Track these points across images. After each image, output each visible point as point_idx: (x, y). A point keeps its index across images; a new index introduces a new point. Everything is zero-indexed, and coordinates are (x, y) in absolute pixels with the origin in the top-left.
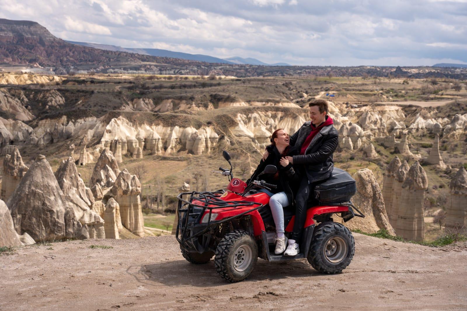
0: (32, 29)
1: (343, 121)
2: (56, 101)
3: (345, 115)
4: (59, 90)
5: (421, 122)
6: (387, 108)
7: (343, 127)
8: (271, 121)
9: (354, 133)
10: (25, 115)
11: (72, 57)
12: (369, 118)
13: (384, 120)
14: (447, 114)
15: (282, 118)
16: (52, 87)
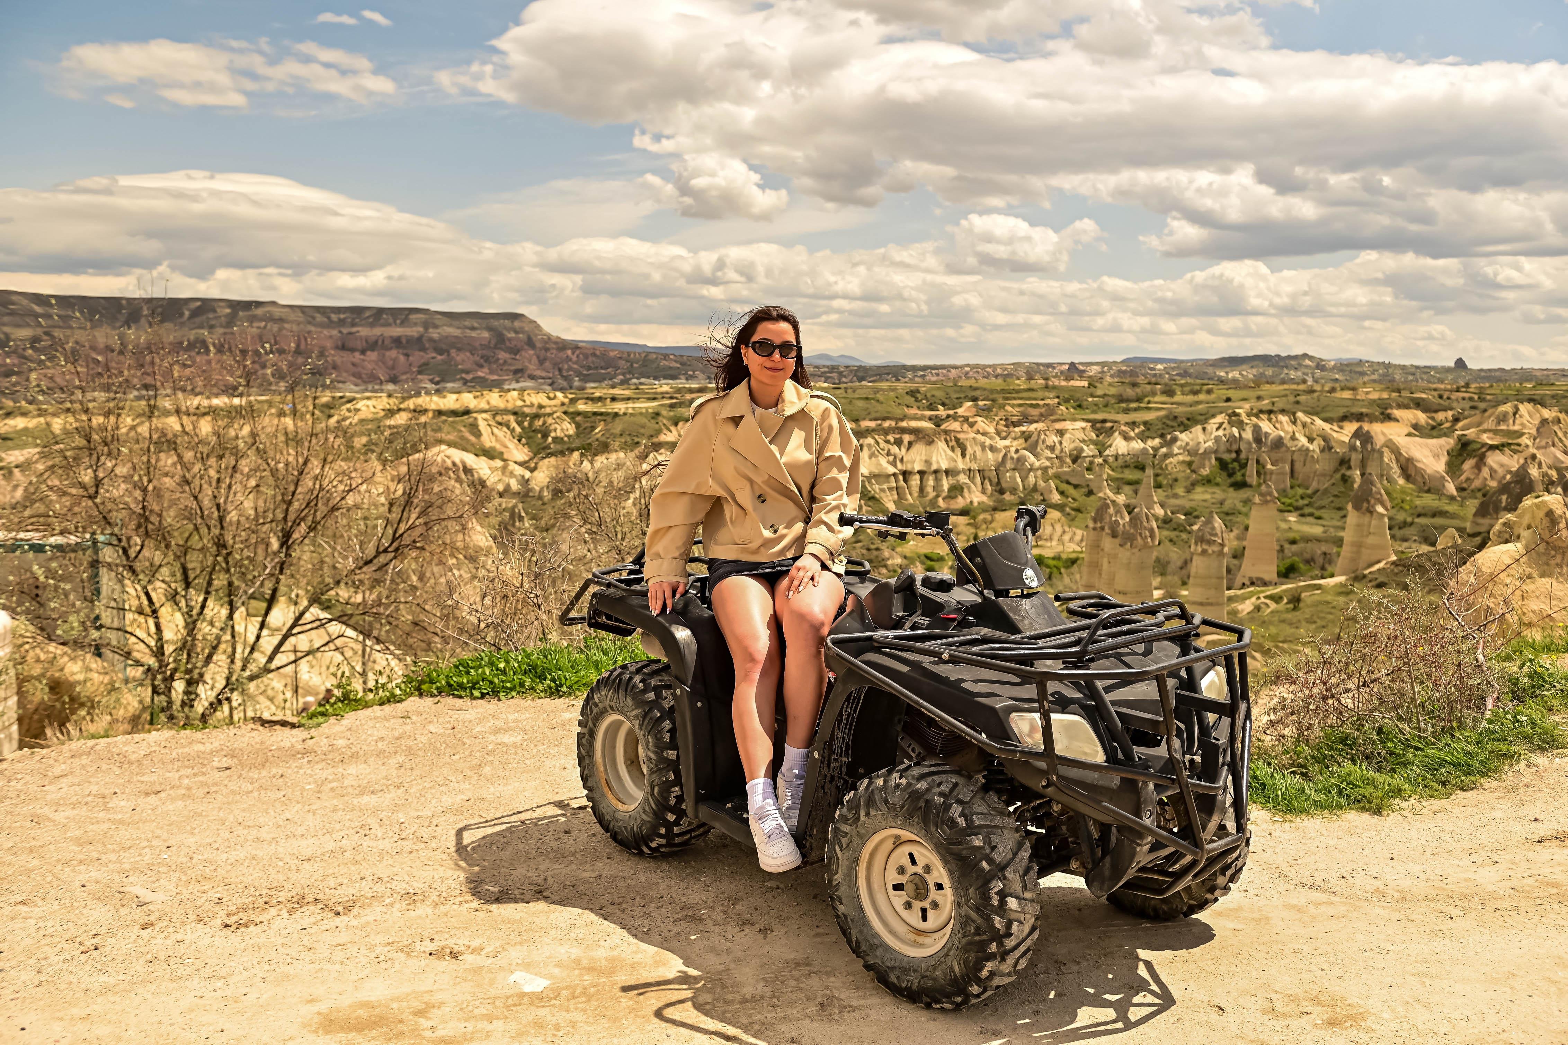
0: (517, 324)
1: (1006, 447)
2: (562, 430)
3: (1005, 438)
4: (565, 413)
5: (1119, 446)
6: (1068, 425)
7: (1005, 455)
8: (895, 449)
9: (1023, 464)
10: (518, 453)
11: (575, 363)
12: (1044, 441)
13: (1065, 444)
14: (1159, 432)
15: (910, 444)
16: (555, 409)
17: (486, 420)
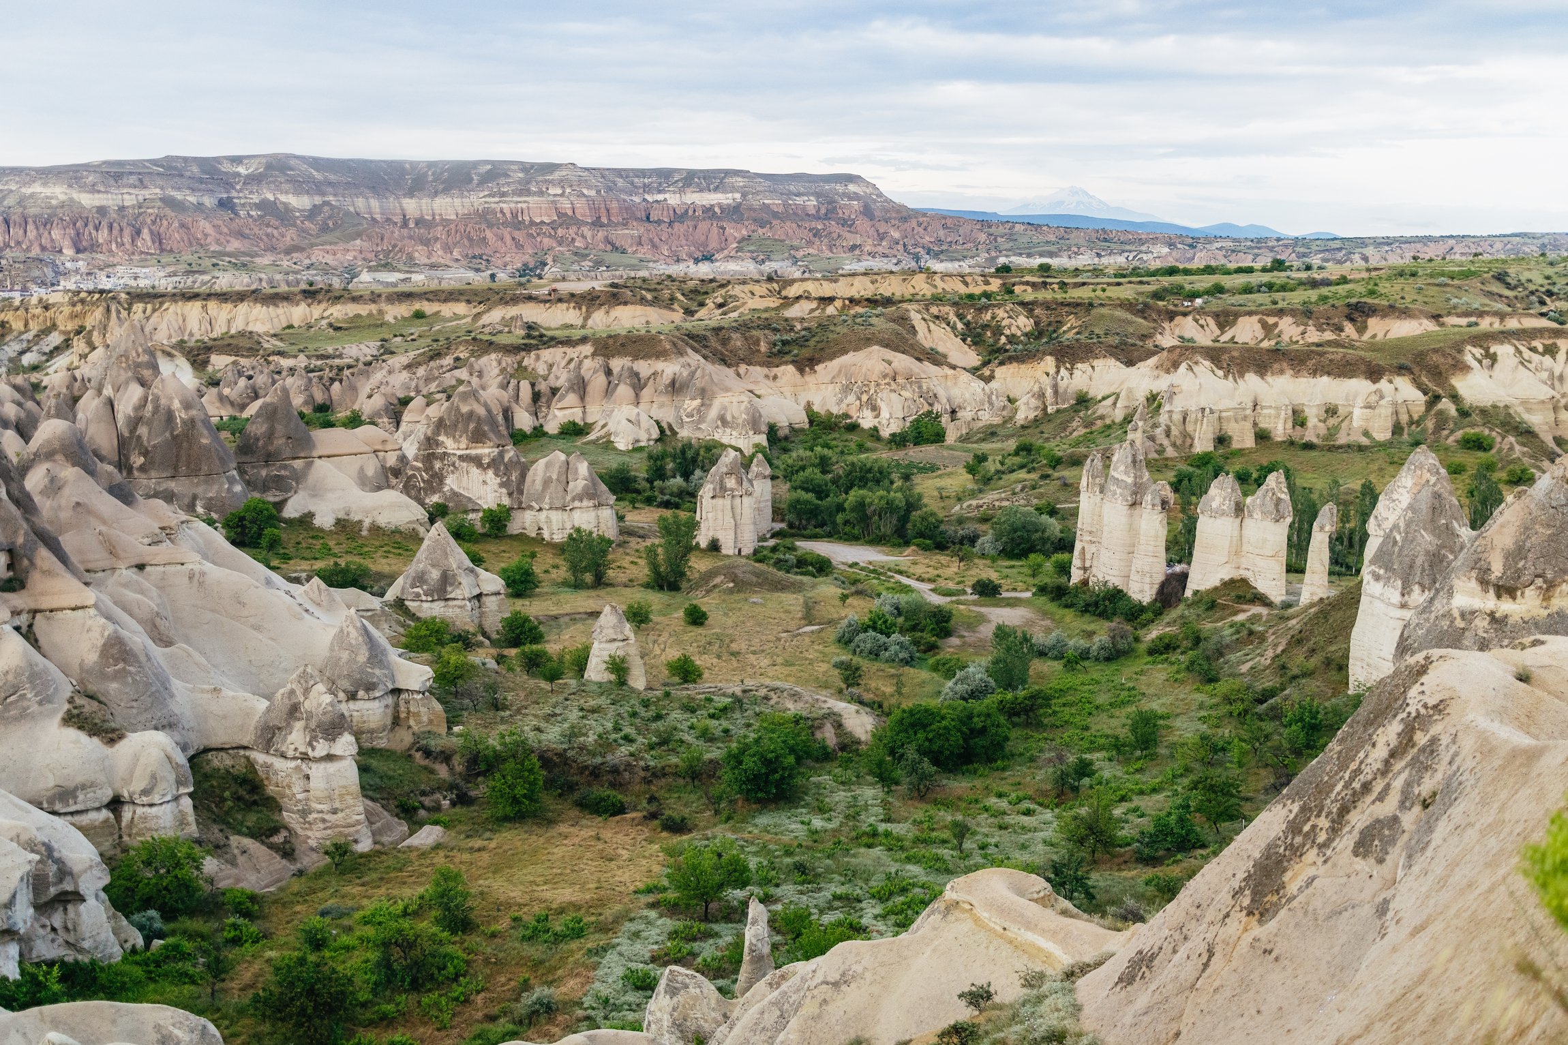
0: (851, 188)
2: (1018, 326)
4: (1021, 304)
10: (965, 356)
17: (919, 312)
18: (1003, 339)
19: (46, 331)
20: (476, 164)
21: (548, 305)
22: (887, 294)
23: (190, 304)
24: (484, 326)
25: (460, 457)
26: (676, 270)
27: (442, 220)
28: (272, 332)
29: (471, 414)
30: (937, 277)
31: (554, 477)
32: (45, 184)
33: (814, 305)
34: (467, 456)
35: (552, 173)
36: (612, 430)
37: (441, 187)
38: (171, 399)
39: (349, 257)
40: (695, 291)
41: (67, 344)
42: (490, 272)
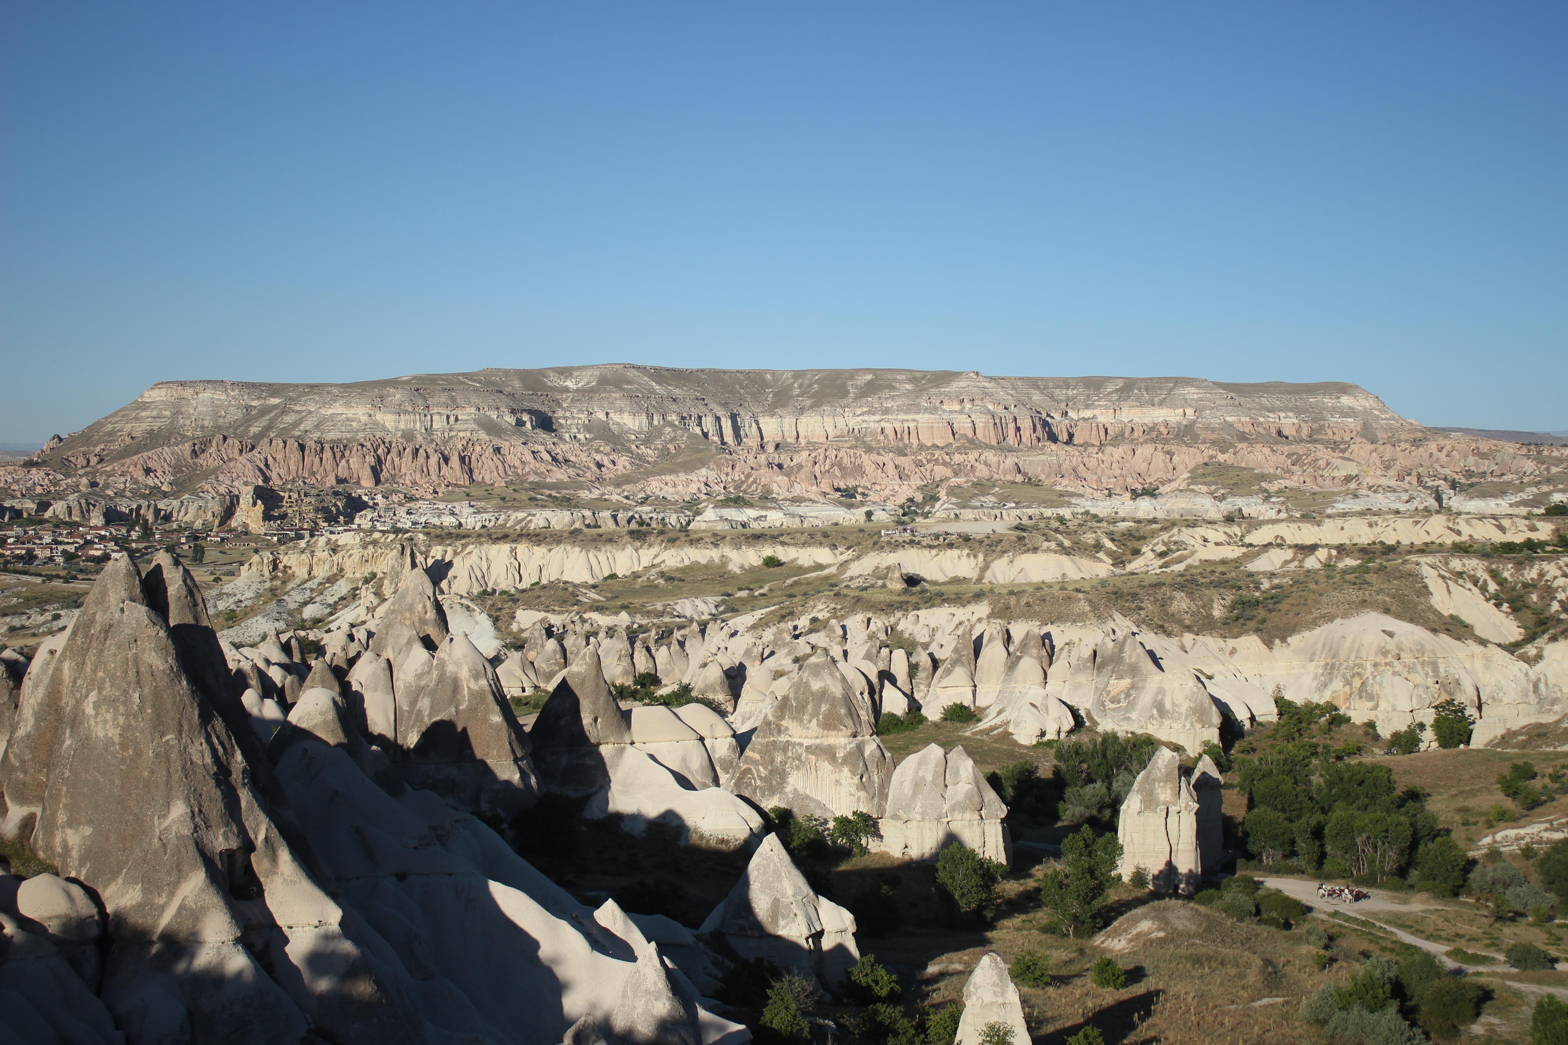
0: (1345, 401)
17: (1434, 566)
18: (1555, 606)
19: (332, 580)
20: (853, 374)
21: (934, 552)
22: (1390, 541)
23: (496, 547)
24: (851, 578)
25: (808, 748)
26: (1102, 508)
27: (809, 443)
28: (591, 582)
29: (823, 694)
30: (1460, 520)
31: (929, 777)
32: (347, 405)
33: (1289, 554)
34: (818, 747)
35: (948, 383)
36: (1013, 717)
37: (809, 402)
38: (459, 665)
39: (693, 489)
40: (1129, 535)
41: (354, 595)
42: (865, 509)
